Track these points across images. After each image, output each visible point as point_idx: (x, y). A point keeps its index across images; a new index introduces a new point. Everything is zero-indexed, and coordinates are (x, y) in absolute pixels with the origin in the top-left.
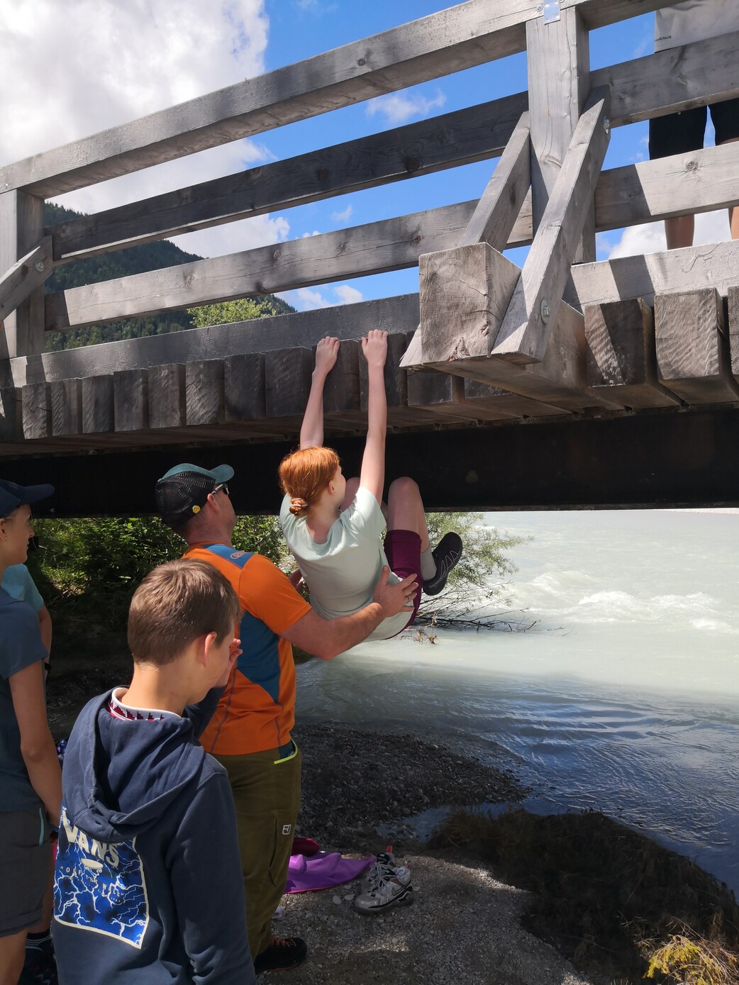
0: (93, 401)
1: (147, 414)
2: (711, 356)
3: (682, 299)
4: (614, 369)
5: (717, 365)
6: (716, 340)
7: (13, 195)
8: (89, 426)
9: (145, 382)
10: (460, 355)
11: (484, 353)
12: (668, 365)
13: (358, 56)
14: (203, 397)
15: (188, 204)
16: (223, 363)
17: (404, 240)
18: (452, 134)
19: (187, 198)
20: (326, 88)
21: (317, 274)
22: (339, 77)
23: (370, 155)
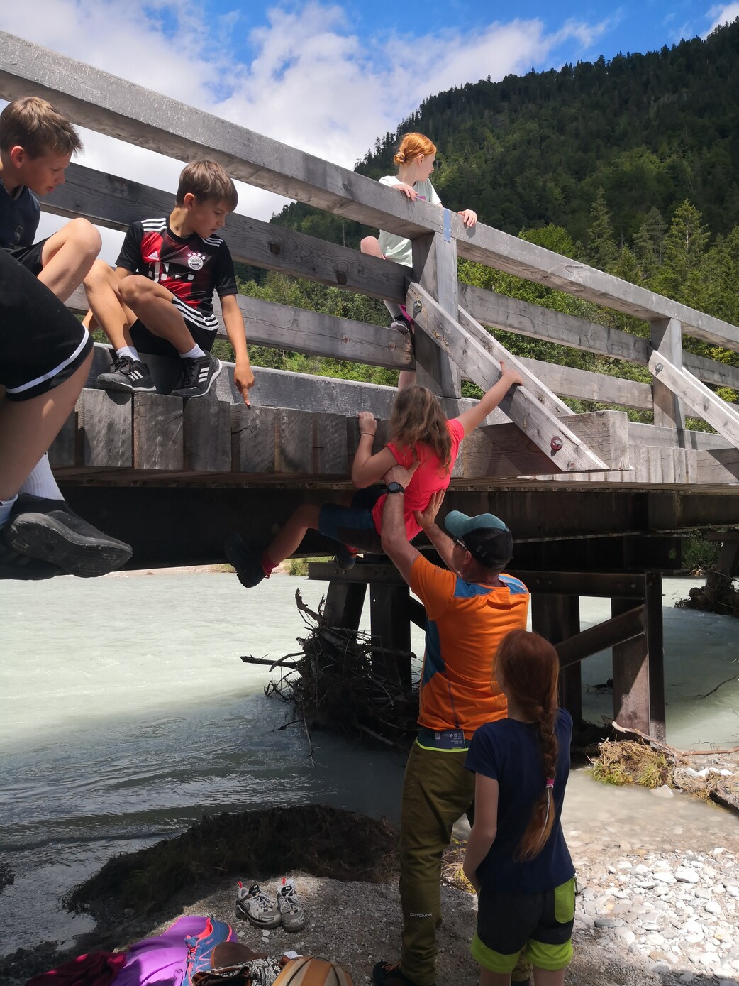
13: (343, 180)
14: (259, 444)
15: (124, 199)
16: (278, 413)
17: (337, 336)
18: (366, 270)
19: (122, 191)
20: (318, 189)
21: (271, 338)
22: (330, 187)
23: (311, 252)
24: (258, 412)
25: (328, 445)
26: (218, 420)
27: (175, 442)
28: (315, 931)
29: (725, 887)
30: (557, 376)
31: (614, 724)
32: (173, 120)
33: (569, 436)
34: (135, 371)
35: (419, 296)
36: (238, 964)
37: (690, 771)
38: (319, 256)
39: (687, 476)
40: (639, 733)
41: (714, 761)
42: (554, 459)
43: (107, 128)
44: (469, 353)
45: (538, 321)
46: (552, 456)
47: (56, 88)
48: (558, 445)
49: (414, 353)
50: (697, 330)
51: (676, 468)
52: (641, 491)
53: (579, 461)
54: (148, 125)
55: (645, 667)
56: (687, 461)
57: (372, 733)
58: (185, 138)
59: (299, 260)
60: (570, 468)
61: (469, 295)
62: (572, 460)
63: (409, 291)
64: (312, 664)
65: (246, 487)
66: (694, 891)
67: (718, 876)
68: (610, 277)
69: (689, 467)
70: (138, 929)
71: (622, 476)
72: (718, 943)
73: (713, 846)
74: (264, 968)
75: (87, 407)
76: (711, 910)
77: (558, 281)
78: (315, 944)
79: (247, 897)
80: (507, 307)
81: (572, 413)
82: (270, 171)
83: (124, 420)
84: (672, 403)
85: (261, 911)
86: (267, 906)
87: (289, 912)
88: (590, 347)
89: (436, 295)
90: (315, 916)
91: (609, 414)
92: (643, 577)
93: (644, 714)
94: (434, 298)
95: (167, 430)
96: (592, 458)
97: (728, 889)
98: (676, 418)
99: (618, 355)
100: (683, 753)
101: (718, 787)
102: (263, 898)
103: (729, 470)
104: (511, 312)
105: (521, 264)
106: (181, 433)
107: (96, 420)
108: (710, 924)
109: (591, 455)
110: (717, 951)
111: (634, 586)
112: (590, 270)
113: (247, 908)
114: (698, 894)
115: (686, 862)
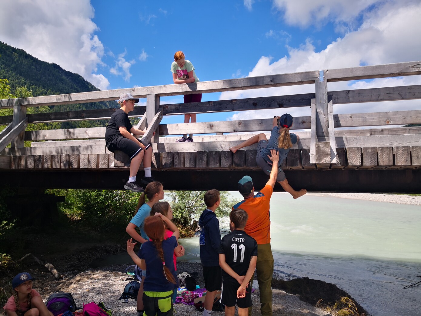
0: (189, 159)
1: (208, 164)
2: (359, 161)
3: (353, 149)
4: (339, 162)
5: (361, 163)
6: (360, 158)
7: (154, 95)
8: (187, 165)
9: (208, 155)
10: (324, 162)
11: (330, 162)
12: (350, 162)
13: (270, 79)
18: (292, 100)
22: (265, 83)
23: (269, 101)
38: (272, 101)
45: (405, 93)
59: (264, 105)
80: (379, 92)
104: (382, 94)
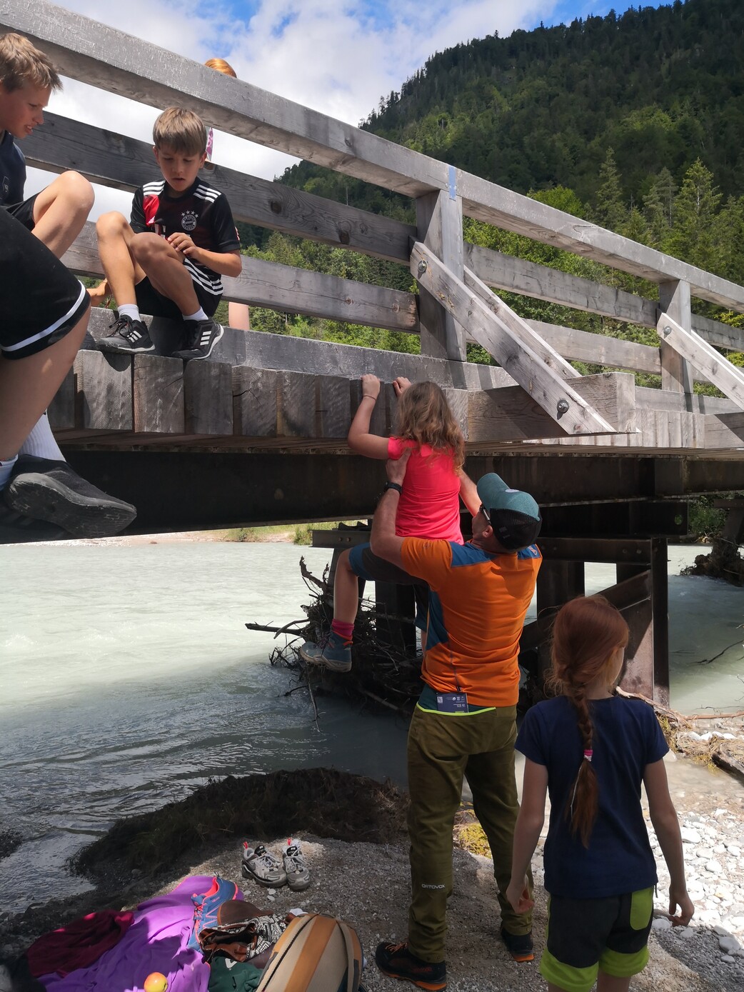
13: (346, 135)
14: (261, 407)
15: (121, 156)
16: (280, 376)
17: (339, 298)
18: (369, 230)
19: (119, 147)
20: (320, 145)
21: (273, 299)
22: (332, 143)
23: (313, 211)
24: (259, 374)
25: (331, 409)
26: (219, 383)
27: (175, 405)
28: (320, 890)
29: (726, 847)
30: (564, 339)
31: (619, 689)
32: (171, 73)
33: (576, 399)
34: (135, 332)
35: (424, 256)
36: (244, 921)
37: (694, 734)
38: (321, 215)
39: (695, 440)
40: (643, 697)
41: (717, 725)
42: (560, 422)
43: (102, 81)
44: (475, 314)
45: (545, 282)
46: (558, 419)
47: (49, 39)
48: (564, 408)
49: (419, 315)
50: (707, 292)
51: (684, 432)
52: (648, 457)
53: (586, 423)
54: (144, 79)
55: (650, 631)
56: (694, 425)
57: (377, 698)
58: (182, 92)
59: (300, 219)
60: (576, 431)
61: (475, 255)
62: (578, 423)
63: (414, 251)
64: (317, 631)
65: (249, 452)
66: (695, 851)
67: (720, 837)
68: (619, 237)
69: (697, 431)
70: (145, 889)
71: (629, 441)
72: (719, 901)
73: (714, 808)
74: (270, 924)
75: (86, 369)
76: (712, 870)
77: (565, 242)
78: (320, 902)
79: (253, 857)
80: (514, 268)
81: (578, 375)
82: (270, 126)
83: (124, 382)
84: (679, 366)
85: (267, 870)
86: (272, 866)
87: (294, 872)
88: (598, 309)
89: (441, 255)
90: (320, 875)
91: (616, 376)
92: (649, 542)
93: (648, 679)
94: (439, 258)
95: (167, 392)
96: (598, 421)
97: (728, 848)
98: (684, 381)
99: (626, 317)
100: (686, 717)
101: (721, 750)
102: (269, 858)
103: (737, 434)
104: (518, 273)
105: (528, 223)
106: (182, 396)
107: (96, 382)
108: (711, 883)
109: (597, 417)
110: (717, 909)
111: (639, 552)
112: (599, 229)
113: (253, 868)
114: (699, 854)
115: (688, 823)
